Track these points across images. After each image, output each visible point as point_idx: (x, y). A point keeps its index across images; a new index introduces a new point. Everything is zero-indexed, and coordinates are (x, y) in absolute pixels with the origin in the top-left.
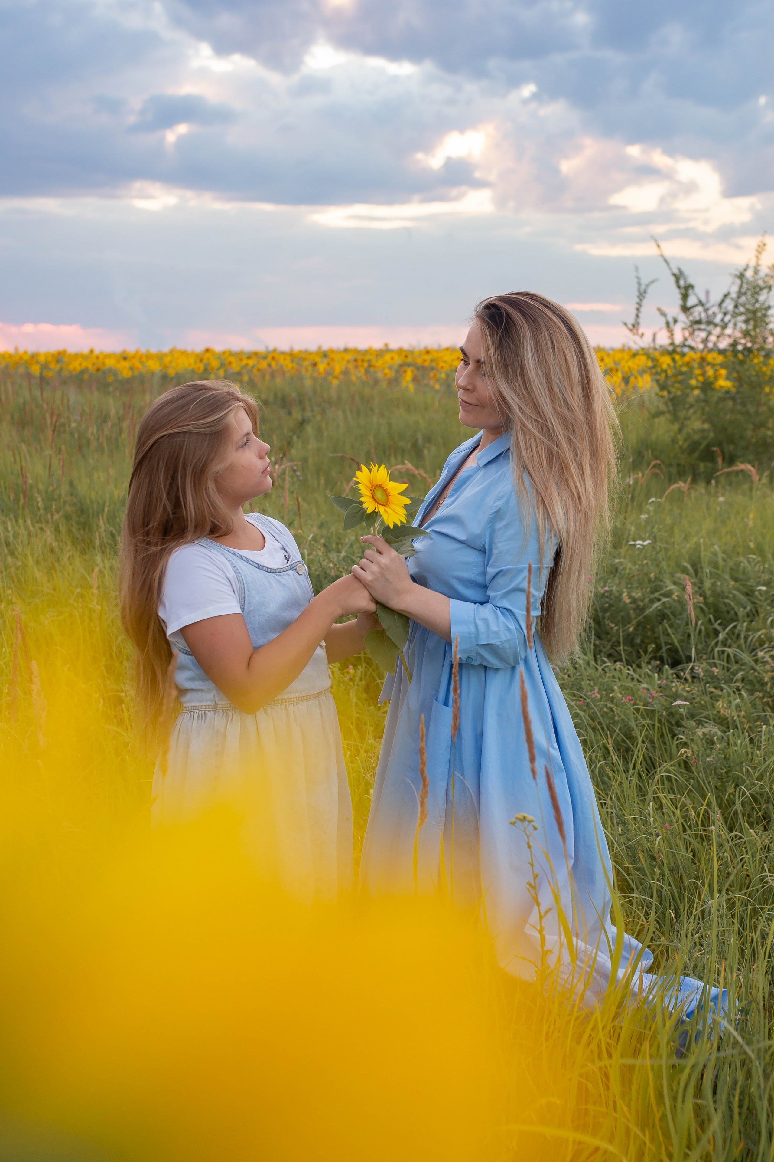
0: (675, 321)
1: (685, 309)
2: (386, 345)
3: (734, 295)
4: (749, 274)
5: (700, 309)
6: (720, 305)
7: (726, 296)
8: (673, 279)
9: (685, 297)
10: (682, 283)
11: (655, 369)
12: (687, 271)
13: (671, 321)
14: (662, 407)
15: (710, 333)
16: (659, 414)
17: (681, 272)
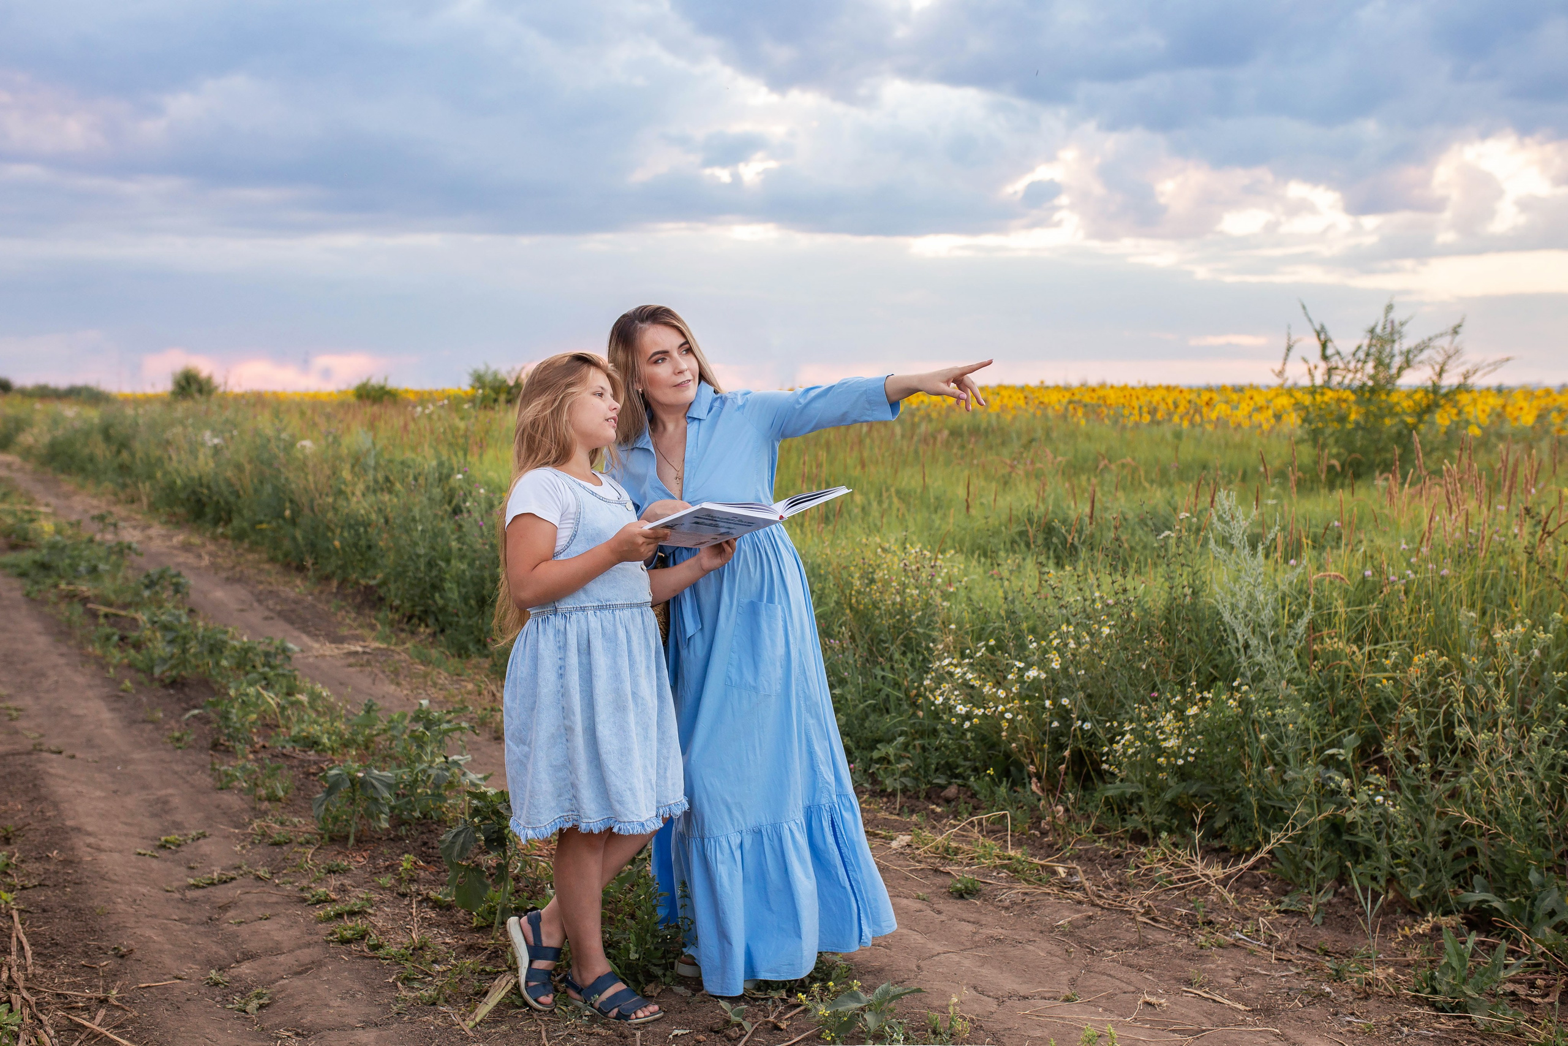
0: (1316, 367)
1: (1325, 358)
2: (1042, 382)
3: (1365, 348)
4: (1379, 330)
5: (1337, 358)
6: (1354, 354)
7: (1359, 348)
8: (1314, 335)
9: (1324, 346)
10: (1322, 337)
11: (1298, 406)
12: (1328, 327)
13: (1312, 368)
14: (1306, 437)
15: (1344, 377)
16: (1301, 441)
17: (1323, 328)
